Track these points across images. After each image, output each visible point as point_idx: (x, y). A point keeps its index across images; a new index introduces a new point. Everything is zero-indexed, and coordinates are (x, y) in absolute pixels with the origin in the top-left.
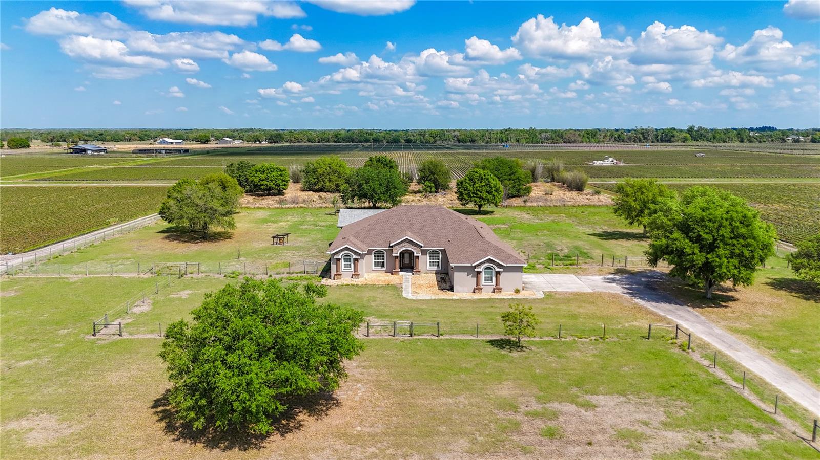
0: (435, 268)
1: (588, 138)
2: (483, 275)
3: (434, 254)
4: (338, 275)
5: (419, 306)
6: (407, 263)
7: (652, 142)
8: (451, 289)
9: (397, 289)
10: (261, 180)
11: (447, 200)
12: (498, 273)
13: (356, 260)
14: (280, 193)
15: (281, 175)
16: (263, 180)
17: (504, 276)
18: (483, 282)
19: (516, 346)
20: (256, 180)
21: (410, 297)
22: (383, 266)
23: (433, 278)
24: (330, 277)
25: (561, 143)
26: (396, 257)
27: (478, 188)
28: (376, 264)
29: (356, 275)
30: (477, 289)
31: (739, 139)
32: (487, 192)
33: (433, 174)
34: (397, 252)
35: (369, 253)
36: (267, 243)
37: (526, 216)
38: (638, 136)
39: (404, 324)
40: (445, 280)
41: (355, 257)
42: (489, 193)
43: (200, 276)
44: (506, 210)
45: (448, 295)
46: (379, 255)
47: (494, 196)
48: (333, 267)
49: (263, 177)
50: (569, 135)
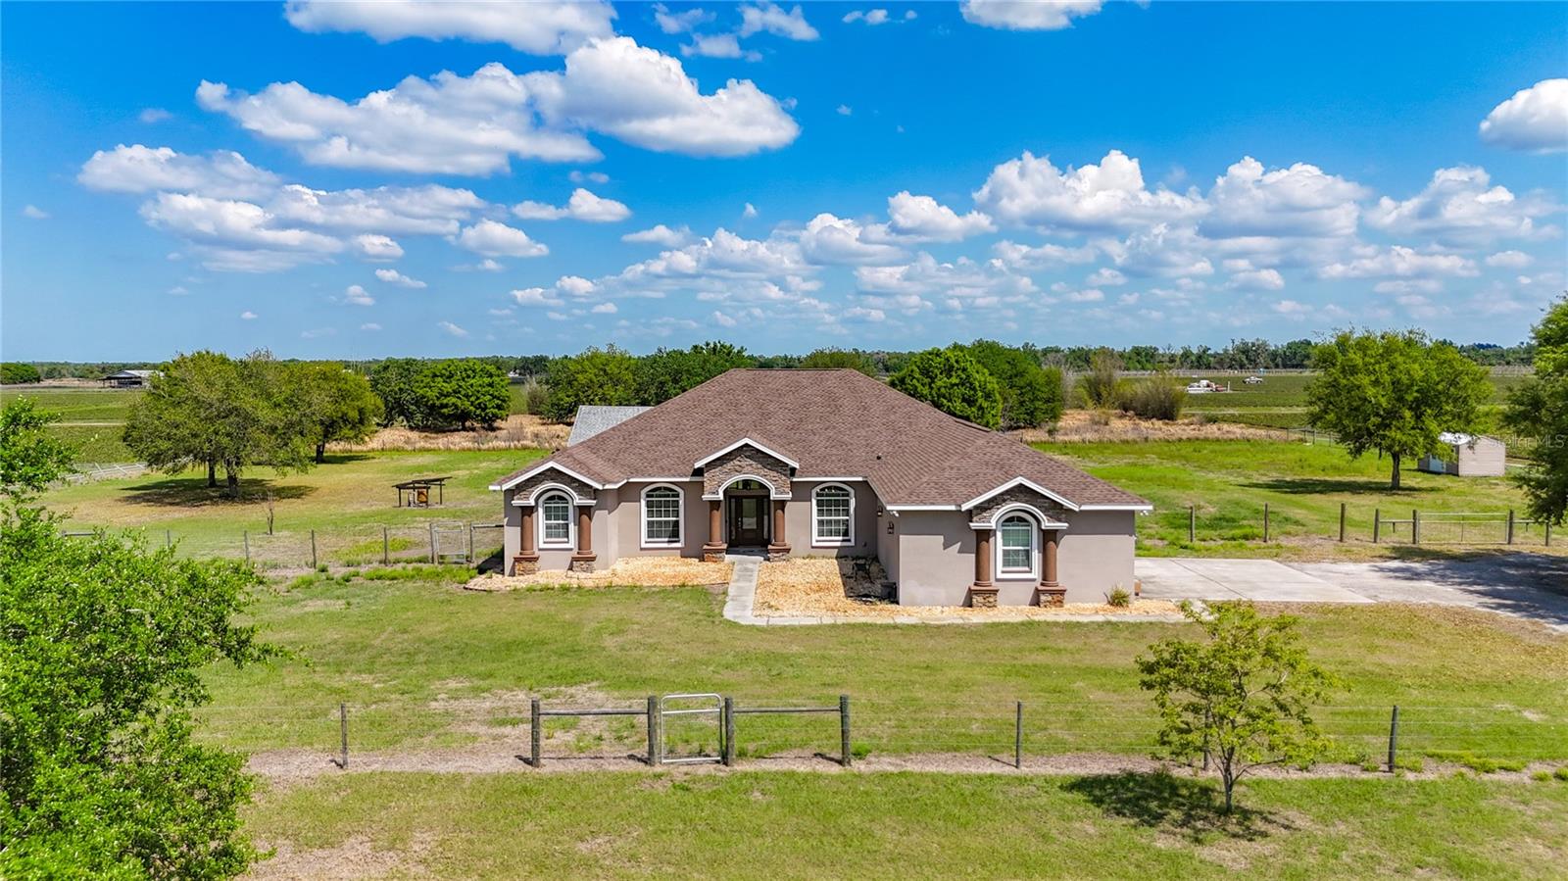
0: (837, 541)
2: (998, 546)
3: (831, 499)
4: (527, 559)
5: (777, 647)
6: (751, 524)
8: (891, 595)
9: (709, 598)
10: (442, 395)
12: (1049, 537)
13: (585, 511)
15: (491, 385)
16: (447, 395)
17: (1069, 549)
18: (998, 568)
20: (431, 394)
21: (748, 618)
22: (674, 535)
23: (828, 568)
24: (502, 572)
26: (715, 505)
27: (943, 390)
28: (653, 531)
29: (584, 558)
30: (980, 593)
34: (715, 489)
35: (627, 493)
36: (383, 506)
39: (694, 708)
40: (869, 571)
41: (579, 500)
45: (880, 614)
46: (661, 499)
47: (981, 408)
48: (513, 535)
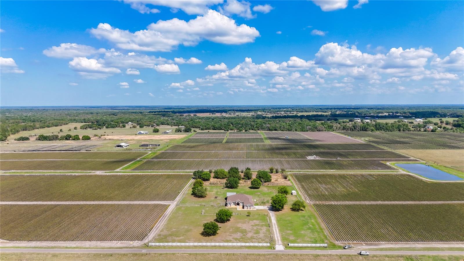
2: (248, 207)
3: (242, 203)
4: (228, 206)
5: (239, 211)
6: (238, 204)
8: (244, 208)
9: (236, 208)
10: (205, 177)
11: (249, 182)
13: (230, 204)
14: (209, 180)
15: (209, 175)
17: (251, 207)
18: (248, 208)
19: (249, 216)
22: (234, 205)
23: (242, 206)
25: (316, 131)
27: (256, 183)
29: (230, 206)
31: (398, 130)
32: (258, 184)
33: (247, 174)
34: (236, 203)
36: (213, 199)
37: (266, 190)
38: (352, 128)
39: (237, 213)
40: (243, 208)
43: (207, 206)
44: (263, 187)
46: (234, 203)
48: (227, 205)
49: (205, 176)
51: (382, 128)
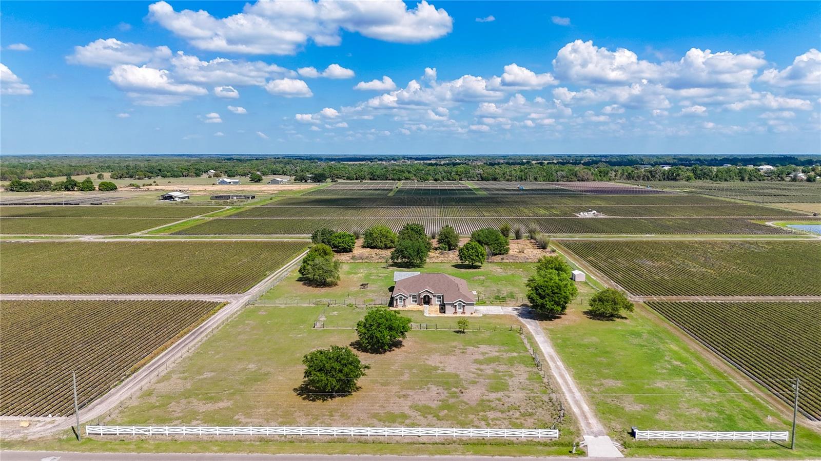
0: (439, 303)
1: (600, 176)
2: (458, 307)
3: (439, 297)
4: (397, 306)
5: (430, 319)
6: (427, 301)
7: (660, 180)
8: (445, 313)
9: (422, 312)
10: (339, 243)
11: (453, 257)
12: (464, 306)
13: (404, 299)
14: (351, 251)
15: (351, 239)
16: (341, 243)
17: (466, 307)
18: (458, 310)
19: (463, 332)
20: (336, 243)
21: (427, 315)
22: (416, 302)
23: (438, 307)
24: (393, 307)
25: (575, 181)
26: (422, 298)
27: (471, 254)
28: (413, 301)
29: (404, 306)
30: (455, 313)
31: (740, 178)
32: (476, 256)
33: (447, 237)
34: (422, 296)
35: (410, 296)
36: (357, 289)
37: (499, 270)
38: (647, 174)
39: (424, 325)
40: (443, 309)
41: (404, 298)
42: (477, 256)
43: (336, 305)
44: (490, 264)
45: (443, 315)
46: (414, 297)
47: (480, 258)
48: (395, 302)
49: (340, 240)
50: (583, 173)
51: (708, 175)
